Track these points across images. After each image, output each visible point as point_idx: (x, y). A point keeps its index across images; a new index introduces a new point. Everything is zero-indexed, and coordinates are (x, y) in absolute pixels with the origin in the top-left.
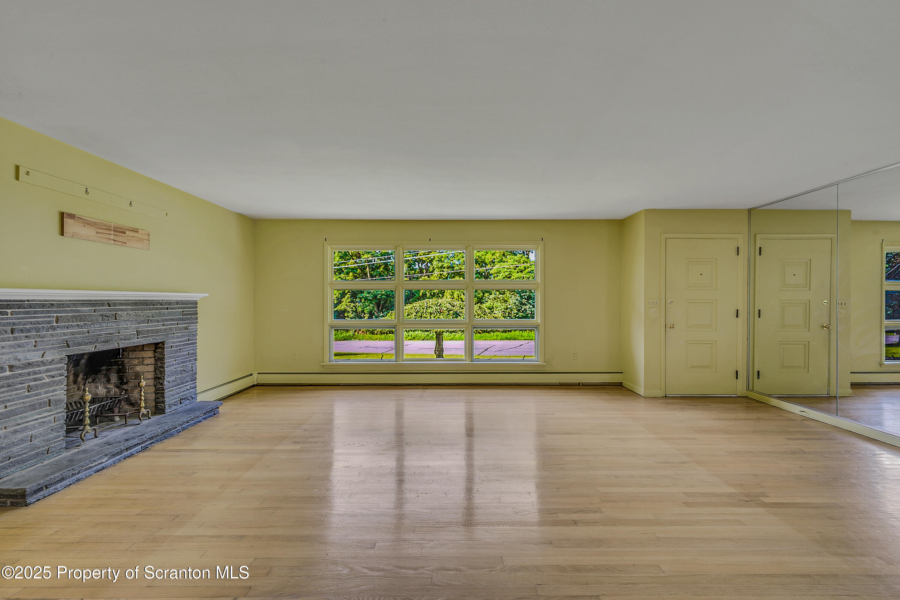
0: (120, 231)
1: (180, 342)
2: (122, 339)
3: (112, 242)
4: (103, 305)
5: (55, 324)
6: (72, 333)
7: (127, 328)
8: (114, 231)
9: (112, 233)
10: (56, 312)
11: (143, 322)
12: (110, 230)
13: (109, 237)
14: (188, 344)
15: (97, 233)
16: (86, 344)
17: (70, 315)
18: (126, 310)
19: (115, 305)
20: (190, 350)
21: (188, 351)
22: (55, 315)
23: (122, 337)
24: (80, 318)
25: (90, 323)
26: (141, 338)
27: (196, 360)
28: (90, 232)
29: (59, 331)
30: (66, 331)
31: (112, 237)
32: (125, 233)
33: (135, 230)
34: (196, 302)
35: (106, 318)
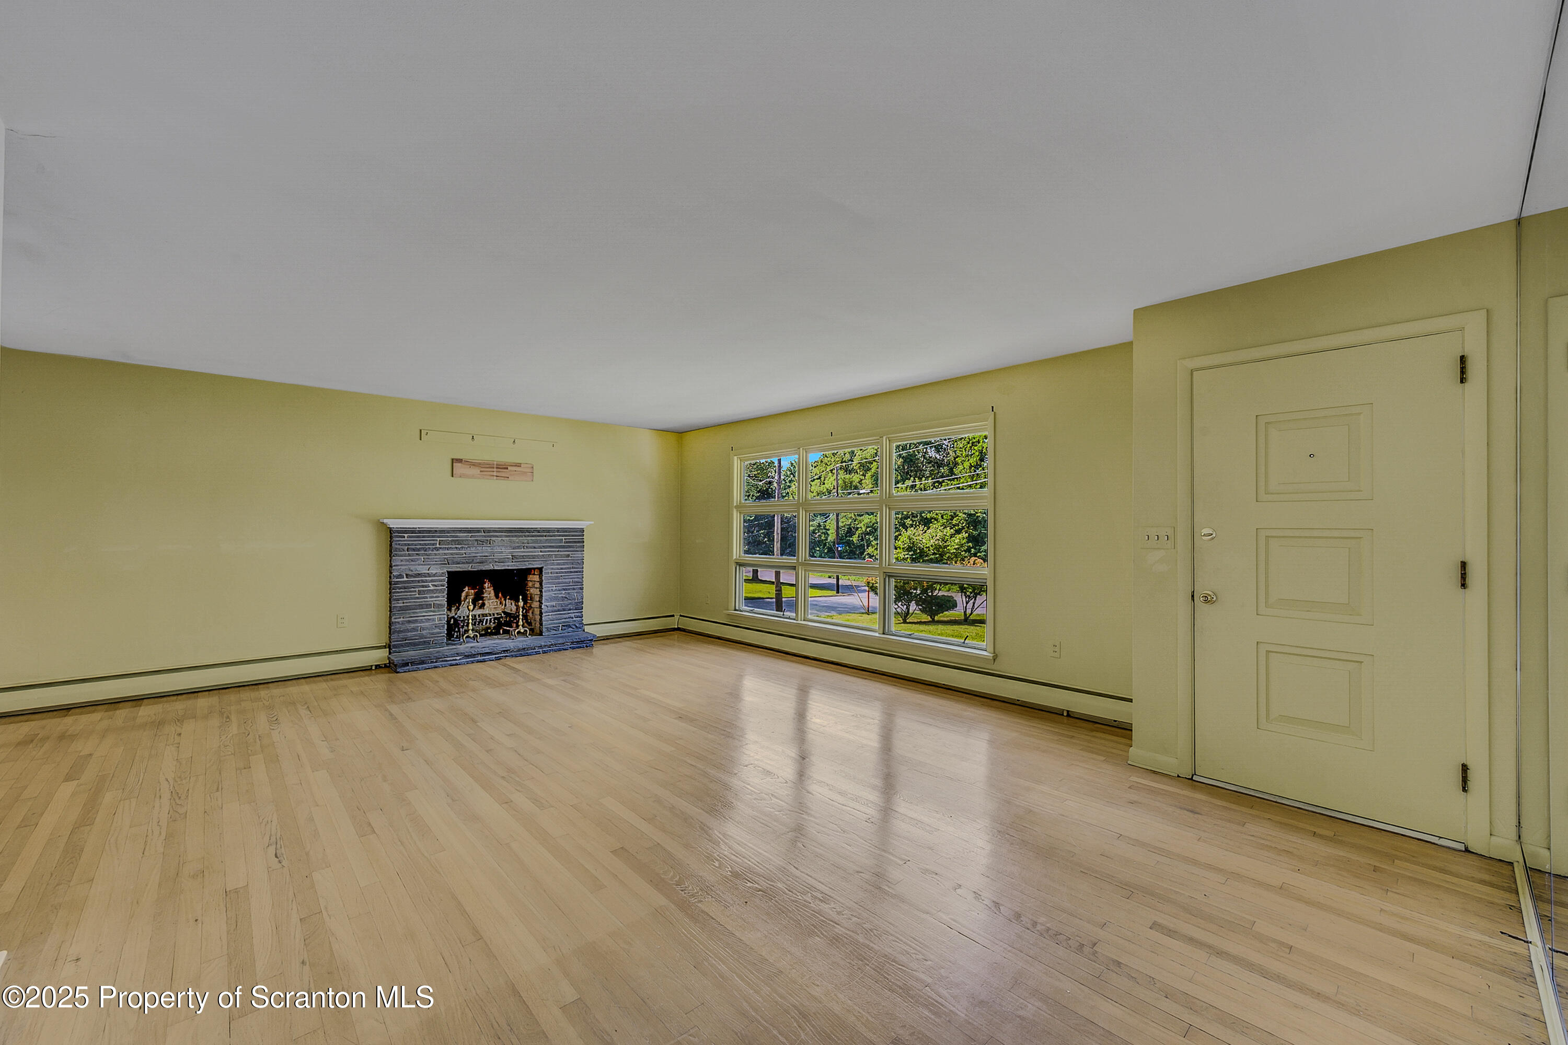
0: (502, 467)
1: (562, 569)
2: (496, 562)
3: (495, 477)
4: (479, 531)
5: (438, 546)
6: (452, 554)
7: (502, 552)
8: (497, 468)
9: (495, 470)
10: (439, 537)
11: (518, 547)
12: (493, 468)
13: (492, 473)
14: (571, 572)
15: (481, 471)
16: (463, 563)
17: (450, 539)
18: (501, 536)
19: (489, 531)
20: (574, 578)
21: (571, 578)
22: (438, 539)
23: (496, 560)
24: (459, 542)
25: (466, 546)
26: (515, 562)
27: (582, 589)
28: (476, 471)
29: (441, 551)
30: (447, 552)
31: (495, 474)
32: (507, 468)
33: (518, 465)
34: (582, 530)
35: (481, 543)
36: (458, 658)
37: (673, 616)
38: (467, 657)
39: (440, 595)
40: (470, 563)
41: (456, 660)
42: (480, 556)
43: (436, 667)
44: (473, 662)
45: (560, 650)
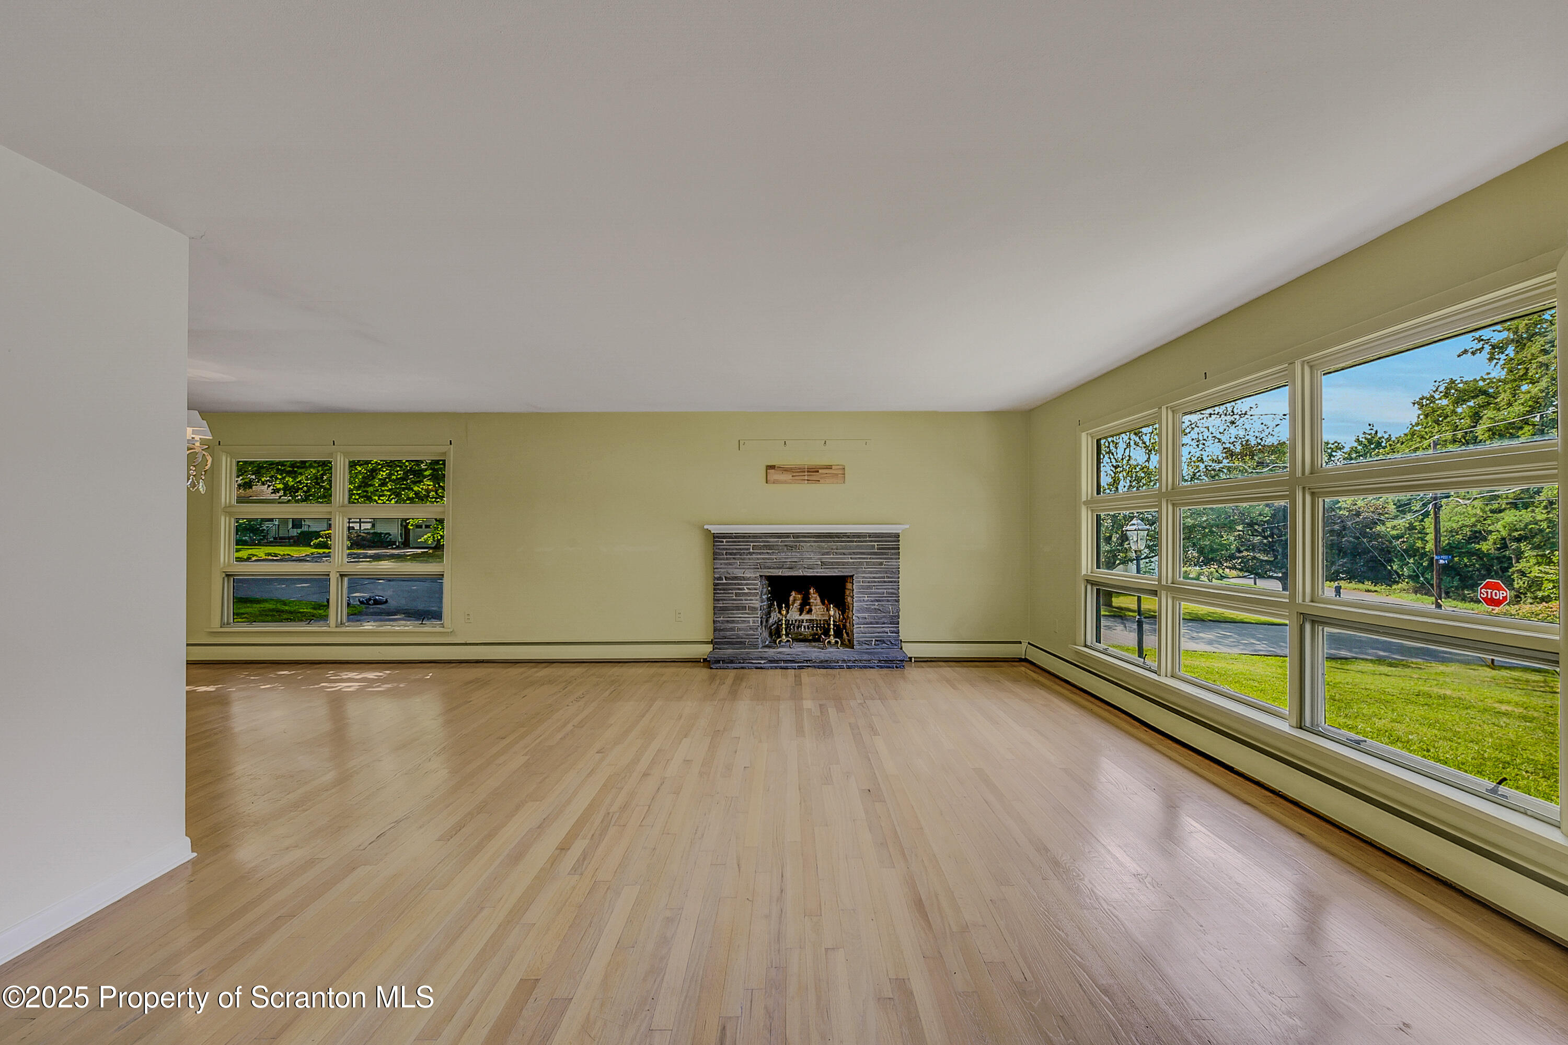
0: (813, 470)
1: (874, 578)
2: (805, 568)
3: (806, 482)
4: (788, 537)
5: (751, 550)
6: (763, 559)
7: (811, 558)
8: (808, 472)
9: (806, 474)
10: (752, 542)
11: (827, 553)
12: (805, 472)
13: (803, 478)
14: (885, 582)
15: (793, 476)
16: (774, 568)
17: (762, 544)
18: (809, 542)
19: (798, 537)
20: (889, 589)
21: (885, 589)
22: (752, 544)
23: (806, 566)
24: (770, 547)
25: (777, 551)
26: (824, 568)
27: (898, 601)
28: (787, 477)
29: (754, 556)
30: (759, 556)
31: (806, 478)
32: (818, 472)
33: (829, 467)
34: (897, 536)
35: (790, 548)
36: (762, 662)
37: (1020, 643)
38: (771, 662)
39: (753, 598)
40: (780, 568)
41: (760, 663)
42: (790, 562)
43: (743, 668)
44: (776, 668)
45: (865, 667)
